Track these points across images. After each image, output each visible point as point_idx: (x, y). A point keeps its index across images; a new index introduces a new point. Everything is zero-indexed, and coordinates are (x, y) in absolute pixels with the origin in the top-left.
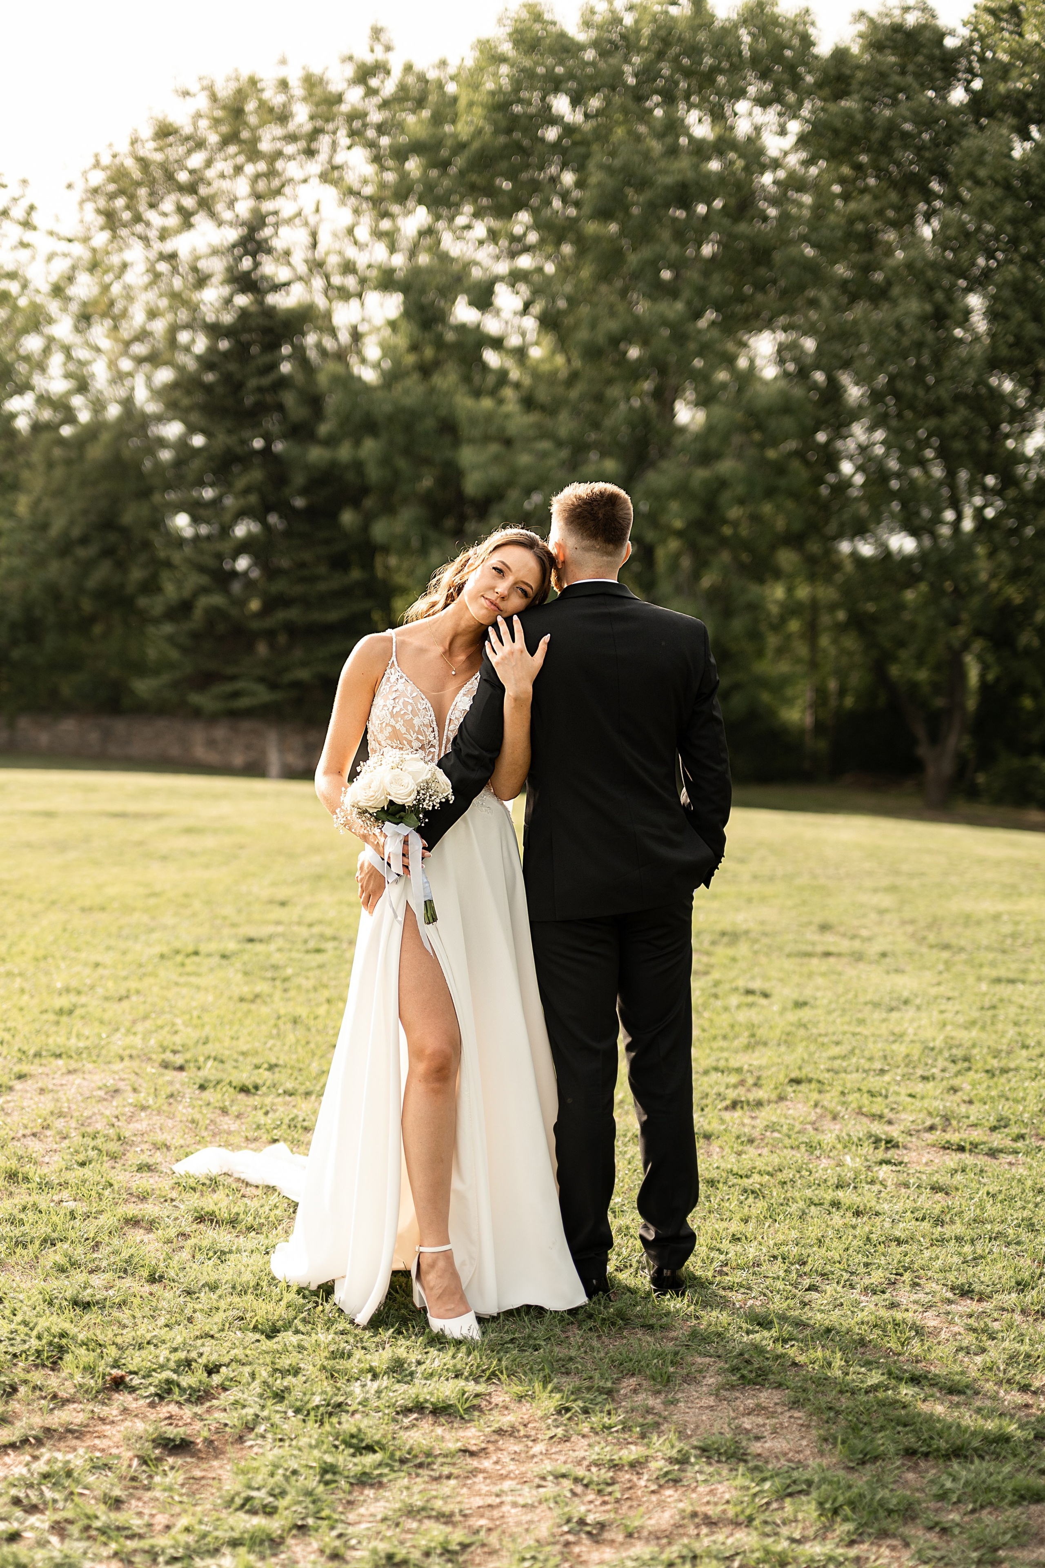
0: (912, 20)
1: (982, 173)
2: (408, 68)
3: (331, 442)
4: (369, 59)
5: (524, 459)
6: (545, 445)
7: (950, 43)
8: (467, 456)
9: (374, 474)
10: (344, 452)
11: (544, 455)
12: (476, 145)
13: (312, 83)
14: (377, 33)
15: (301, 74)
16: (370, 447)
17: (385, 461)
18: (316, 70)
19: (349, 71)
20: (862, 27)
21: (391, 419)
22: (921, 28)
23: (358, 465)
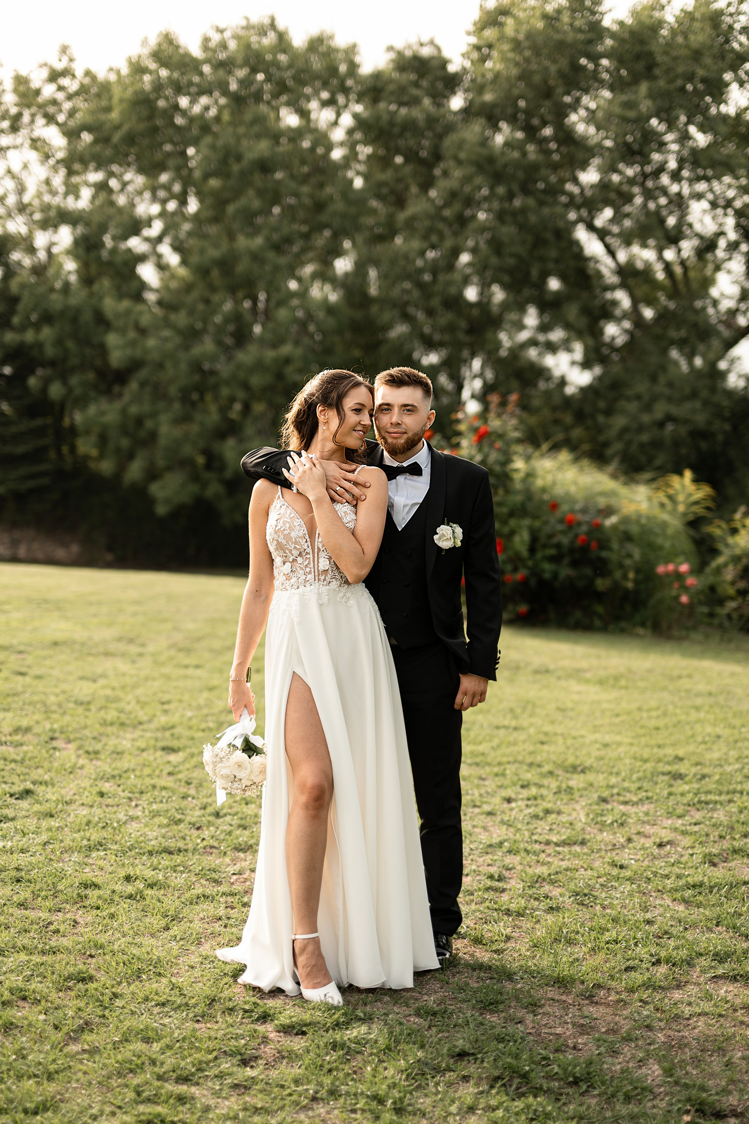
0: (426, 52)
1: (462, 155)
2: (88, 73)
3: (22, 329)
4: (59, 66)
5: (151, 342)
6: (166, 333)
7: (452, 68)
8: (112, 339)
9: (50, 351)
10: (29, 336)
11: (165, 340)
12: (125, 128)
13: (21, 81)
14: (64, 50)
15: (12, 74)
16: (47, 333)
17: (59, 342)
18: (23, 73)
19: (45, 73)
20: (392, 55)
21: (62, 314)
22: (432, 58)
23: (39, 345)
